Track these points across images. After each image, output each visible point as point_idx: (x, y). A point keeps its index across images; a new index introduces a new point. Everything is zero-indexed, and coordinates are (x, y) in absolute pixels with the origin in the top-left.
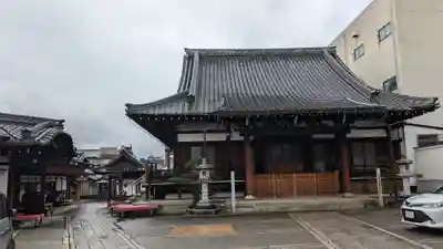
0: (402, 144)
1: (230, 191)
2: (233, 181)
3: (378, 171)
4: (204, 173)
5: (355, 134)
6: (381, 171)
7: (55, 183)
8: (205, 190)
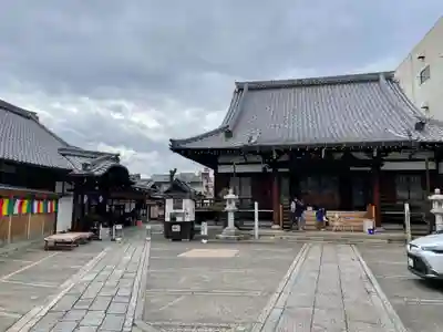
1: (254, 220)
2: (256, 211)
3: (407, 206)
4: (230, 203)
5: (388, 166)
7: (124, 206)
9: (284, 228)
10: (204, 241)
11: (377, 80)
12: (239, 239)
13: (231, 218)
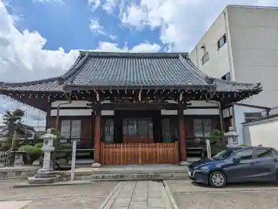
0: (232, 120)
2: (74, 150)
3: (208, 142)
11: (178, 58)
13: (47, 157)
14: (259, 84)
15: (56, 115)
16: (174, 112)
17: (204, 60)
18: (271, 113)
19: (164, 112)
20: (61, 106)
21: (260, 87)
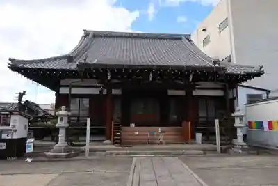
0: (235, 101)
2: (88, 127)
3: (217, 122)
4: (62, 120)
6: (220, 122)
8: (62, 134)
9: (114, 143)
10: (29, 160)
11: (181, 39)
12: (68, 156)
14: (261, 67)
15: (68, 93)
16: (182, 93)
17: (205, 42)
18: (270, 95)
19: (171, 92)
20: (73, 84)
21: (262, 70)
